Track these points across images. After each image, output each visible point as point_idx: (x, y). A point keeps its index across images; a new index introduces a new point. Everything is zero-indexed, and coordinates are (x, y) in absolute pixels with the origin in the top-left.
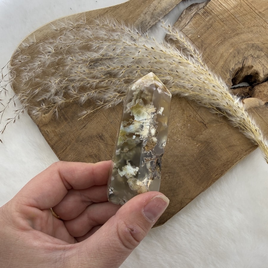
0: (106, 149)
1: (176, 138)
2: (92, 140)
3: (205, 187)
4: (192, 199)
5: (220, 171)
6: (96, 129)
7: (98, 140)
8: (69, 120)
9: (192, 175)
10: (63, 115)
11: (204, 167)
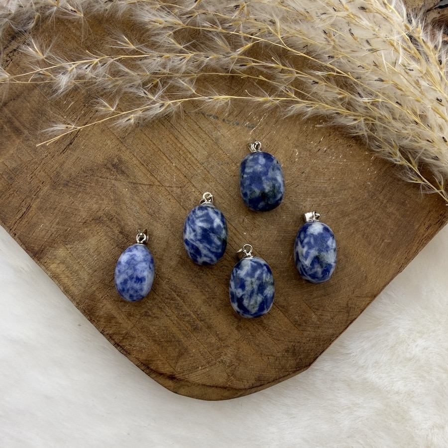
0: (136, 198)
1: (317, 146)
2: (96, 178)
3: (403, 261)
4: (374, 296)
5: (436, 215)
6: (101, 147)
7: (111, 174)
8: (26, 132)
9: (368, 237)
10: (8, 122)
11: (395, 212)
